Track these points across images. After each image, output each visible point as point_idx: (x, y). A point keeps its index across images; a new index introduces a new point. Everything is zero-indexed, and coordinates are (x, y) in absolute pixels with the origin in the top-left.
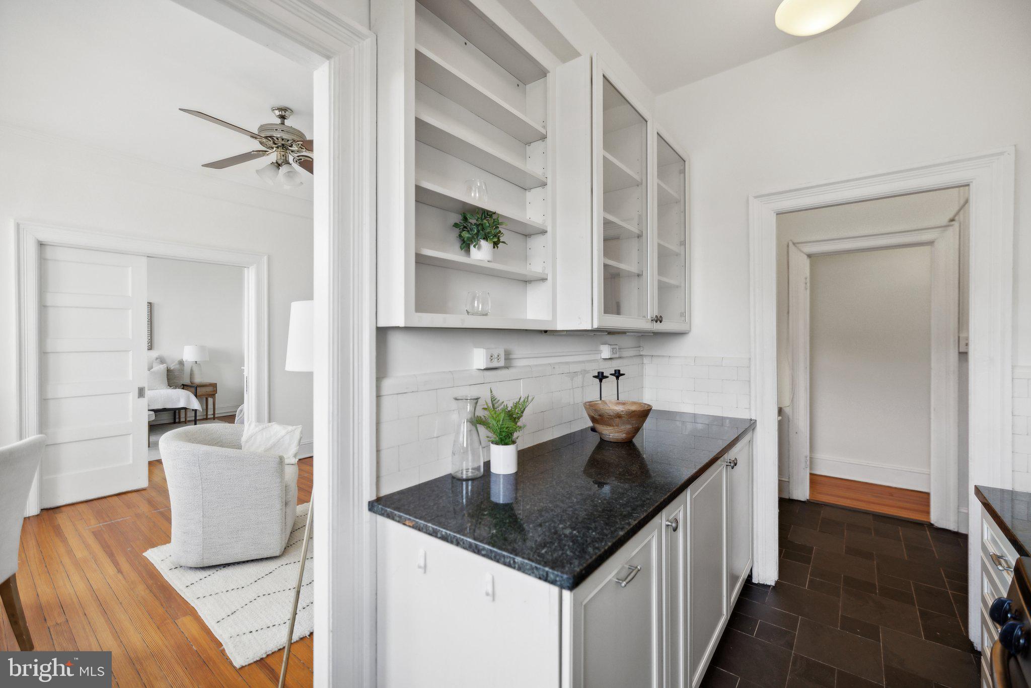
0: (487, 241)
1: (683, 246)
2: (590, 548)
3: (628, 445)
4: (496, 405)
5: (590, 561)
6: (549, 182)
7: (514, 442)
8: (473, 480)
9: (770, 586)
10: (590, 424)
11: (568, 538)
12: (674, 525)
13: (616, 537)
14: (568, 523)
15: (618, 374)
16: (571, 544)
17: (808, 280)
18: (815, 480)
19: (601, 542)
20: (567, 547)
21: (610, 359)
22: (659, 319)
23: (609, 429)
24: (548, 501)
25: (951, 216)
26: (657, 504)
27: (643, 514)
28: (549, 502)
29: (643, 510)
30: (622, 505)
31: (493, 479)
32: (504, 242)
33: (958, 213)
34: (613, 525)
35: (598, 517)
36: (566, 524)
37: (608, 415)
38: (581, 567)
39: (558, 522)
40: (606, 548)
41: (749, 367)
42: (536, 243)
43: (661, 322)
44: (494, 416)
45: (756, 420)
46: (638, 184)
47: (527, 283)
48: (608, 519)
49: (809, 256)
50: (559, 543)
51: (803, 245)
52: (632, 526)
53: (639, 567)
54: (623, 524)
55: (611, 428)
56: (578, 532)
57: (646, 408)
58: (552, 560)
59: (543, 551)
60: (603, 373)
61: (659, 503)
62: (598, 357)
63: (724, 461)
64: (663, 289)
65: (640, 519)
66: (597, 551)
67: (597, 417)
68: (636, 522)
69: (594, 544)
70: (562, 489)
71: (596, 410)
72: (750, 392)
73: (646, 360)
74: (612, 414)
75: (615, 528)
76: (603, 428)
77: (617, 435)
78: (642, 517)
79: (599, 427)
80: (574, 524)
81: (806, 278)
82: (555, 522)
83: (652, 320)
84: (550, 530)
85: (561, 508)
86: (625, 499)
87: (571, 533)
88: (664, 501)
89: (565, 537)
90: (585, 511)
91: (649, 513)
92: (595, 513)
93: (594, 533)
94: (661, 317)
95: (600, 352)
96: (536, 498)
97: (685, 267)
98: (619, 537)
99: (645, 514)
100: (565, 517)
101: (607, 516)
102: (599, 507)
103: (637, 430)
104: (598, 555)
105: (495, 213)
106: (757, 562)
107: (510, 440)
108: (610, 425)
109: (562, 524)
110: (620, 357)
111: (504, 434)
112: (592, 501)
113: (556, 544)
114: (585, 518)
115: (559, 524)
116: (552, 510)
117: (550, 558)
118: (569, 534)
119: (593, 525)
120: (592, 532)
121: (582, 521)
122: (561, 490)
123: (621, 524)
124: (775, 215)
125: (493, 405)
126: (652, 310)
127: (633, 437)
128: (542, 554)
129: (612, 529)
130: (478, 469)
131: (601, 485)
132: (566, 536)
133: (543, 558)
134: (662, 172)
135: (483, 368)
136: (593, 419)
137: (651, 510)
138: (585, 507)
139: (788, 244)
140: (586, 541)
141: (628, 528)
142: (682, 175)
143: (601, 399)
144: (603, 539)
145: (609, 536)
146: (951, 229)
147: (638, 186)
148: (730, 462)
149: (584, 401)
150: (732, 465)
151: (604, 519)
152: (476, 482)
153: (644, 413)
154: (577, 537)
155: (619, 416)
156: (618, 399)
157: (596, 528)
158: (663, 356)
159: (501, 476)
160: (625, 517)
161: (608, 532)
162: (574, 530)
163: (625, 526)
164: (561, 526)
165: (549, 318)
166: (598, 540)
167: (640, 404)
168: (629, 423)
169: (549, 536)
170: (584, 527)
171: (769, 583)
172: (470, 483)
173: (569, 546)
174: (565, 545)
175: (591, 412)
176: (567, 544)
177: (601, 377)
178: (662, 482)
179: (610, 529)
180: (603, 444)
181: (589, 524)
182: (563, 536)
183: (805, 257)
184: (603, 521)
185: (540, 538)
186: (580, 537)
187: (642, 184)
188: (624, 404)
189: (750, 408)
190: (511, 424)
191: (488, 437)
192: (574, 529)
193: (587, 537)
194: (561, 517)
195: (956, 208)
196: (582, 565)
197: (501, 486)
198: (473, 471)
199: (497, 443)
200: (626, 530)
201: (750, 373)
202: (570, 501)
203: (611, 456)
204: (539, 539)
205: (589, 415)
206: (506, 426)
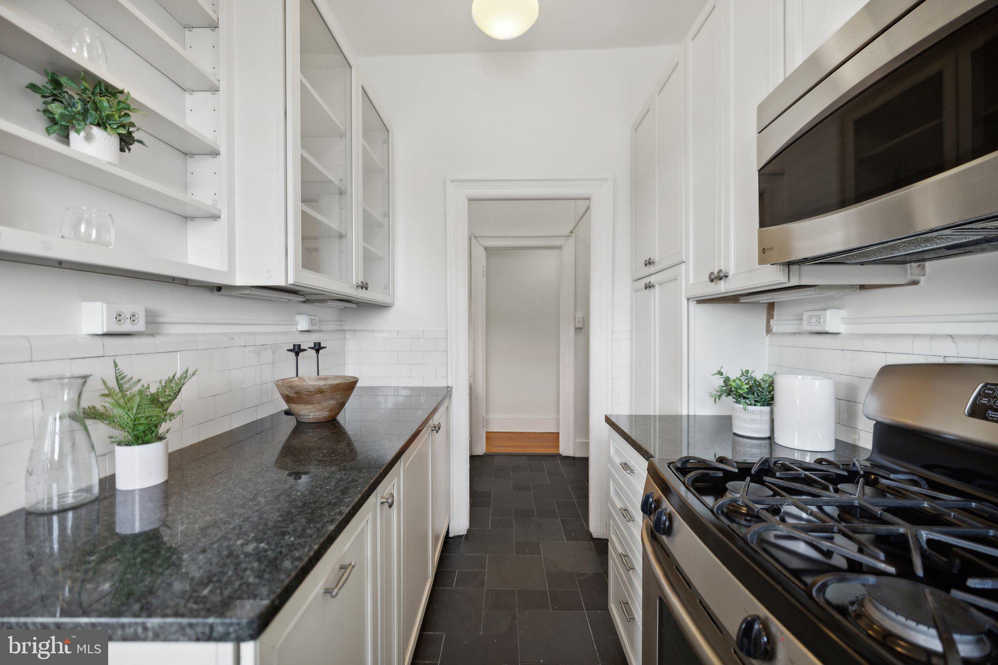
0: (105, 128)
1: (387, 218)
2: (286, 562)
3: (331, 424)
4: (125, 387)
5: (287, 581)
6: (222, 86)
7: (160, 438)
8: (74, 508)
9: (463, 535)
10: (285, 406)
11: (251, 558)
12: (390, 501)
13: (324, 535)
14: (252, 535)
15: (318, 348)
16: (256, 565)
17: (485, 269)
18: (490, 436)
19: (304, 547)
20: (248, 572)
21: (308, 331)
22: (364, 286)
23: (308, 407)
24: (219, 511)
25: (571, 229)
26: (372, 481)
27: (357, 496)
28: (221, 512)
29: (356, 492)
30: (327, 492)
31: (119, 499)
32: (140, 142)
33: (574, 228)
34: (320, 520)
35: (297, 515)
36: (249, 536)
37: (307, 392)
38: (273, 596)
39: (235, 538)
40: (312, 554)
41: (446, 339)
42: (202, 168)
43: (366, 289)
44: (122, 401)
45: (452, 387)
46: (342, 136)
47: (188, 219)
48: (312, 513)
49: (486, 249)
50: (236, 569)
51: (481, 238)
52: (344, 515)
53: (353, 563)
54: (333, 515)
55: (311, 407)
56: (268, 543)
57: (352, 380)
58: (221, 602)
59: (205, 592)
60: (299, 346)
61: (374, 479)
62: (293, 329)
63: (429, 427)
64: (369, 258)
65: (354, 502)
66: (297, 563)
67: (293, 395)
68: (349, 509)
69: (293, 553)
70: (243, 490)
71: (291, 387)
72: (447, 362)
73: (348, 335)
74: (312, 389)
75: (322, 523)
76: (301, 408)
77: (318, 414)
78: (356, 500)
79: (297, 408)
80: (261, 533)
81: (484, 267)
82: (230, 539)
83: (357, 286)
84: (220, 552)
85: (240, 515)
86: (333, 484)
87: (256, 548)
88: (380, 475)
89: (245, 557)
90: (279, 511)
91: (364, 494)
92: (294, 511)
93: (292, 539)
94: (366, 283)
95: (296, 324)
96: (199, 511)
97: (388, 238)
98: (328, 533)
99: (359, 496)
100: (247, 526)
101: (310, 511)
102: (298, 502)
103: (341, 405)
104: (299, 568)
105: (122, 92)
106: (453, 517)
107: (154, 435)
108: (310, 403)
109: (243, 538)
110: (321, 331)
111: (141, 428)
112: (288, 496)
113: (230, 573)
114: (278, 521)
115: (236, 541)
116: (225, 523)
117: (219, 599)
118: (253, 550)
119: (291, 528)
120: (289, 538)
121: (274, 527)
122: (241, 492)
123: (329, 515)
124: (467, 200)
125: (120, 386)
126: (356, 277)
127: (337, 414)
128: (205, 597)
129: (318, 526)
130: (89, 490)
131: (297, 475)
132: (247, 555)
133: (205, 603)
134: (367, 131)
135: (101, 333)
136: (288, 399)
137: (366, 489)
138: (279, 506)
139: (471, 236)
140: (281, 553)
141: (340, 518)
142: (386, 145)
143: (297, 376)
144: (306, 542)
145: (315, 536)
146: (571, 238)
147: (341, 137)
148: (435, 427)
149: (276, 379)
150: (437, 429)
151: (305, 516)
152: (83, 511)
153: (349, 387)
154: (266, 551)
155: (321, 391)
156: (318, 374)
157: (295, 530)
158: (367, 331)
159: (137, 492)
160: (332, 505)
161: (313, 531)
162: (261, 543)
163: (336, 517)
164: (239, 542)
165: (224, 268)
166: (298, 547)
167: (345, 377)
168: (332, 399)
169: (217, 564)
170: (276, 534)
171: (462, 534)
172: (70, 515)
173: (252, 569)
174: (245, 570)
175: (285, 390)
176: (249, 566)
177: (297, 350)
178: (375, 456)
179: (315, 526)
180: (301, 427)
181: (284, 527)
182: (242, 556)
183: (483, 249)
184: (304, 518)
185: (201, 571)
186: (271, 550)
187: (345, 136)
188: (325, 379)
189: (447, 377)
190: (155, 411)
191: (111, 437)
192: (259, 540)
193: (282, 547)
194: (241, 528)
195: (573, 224)
196: (274, 592)
197: (137, 506)
198: (76, 494)
199: (128, 444)
200: (337, 522)
201: (447, 344)
202: (255, 503)
203: (311, 438)
204: (197, 575)
205: (282, 395)
206: (146, 414)
